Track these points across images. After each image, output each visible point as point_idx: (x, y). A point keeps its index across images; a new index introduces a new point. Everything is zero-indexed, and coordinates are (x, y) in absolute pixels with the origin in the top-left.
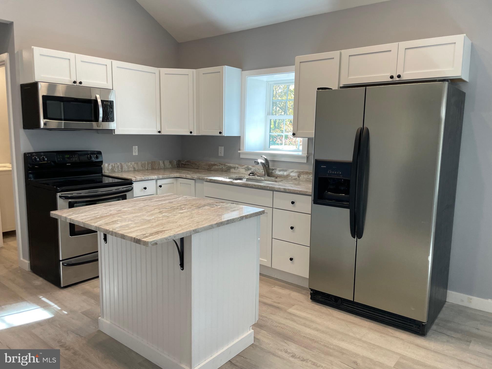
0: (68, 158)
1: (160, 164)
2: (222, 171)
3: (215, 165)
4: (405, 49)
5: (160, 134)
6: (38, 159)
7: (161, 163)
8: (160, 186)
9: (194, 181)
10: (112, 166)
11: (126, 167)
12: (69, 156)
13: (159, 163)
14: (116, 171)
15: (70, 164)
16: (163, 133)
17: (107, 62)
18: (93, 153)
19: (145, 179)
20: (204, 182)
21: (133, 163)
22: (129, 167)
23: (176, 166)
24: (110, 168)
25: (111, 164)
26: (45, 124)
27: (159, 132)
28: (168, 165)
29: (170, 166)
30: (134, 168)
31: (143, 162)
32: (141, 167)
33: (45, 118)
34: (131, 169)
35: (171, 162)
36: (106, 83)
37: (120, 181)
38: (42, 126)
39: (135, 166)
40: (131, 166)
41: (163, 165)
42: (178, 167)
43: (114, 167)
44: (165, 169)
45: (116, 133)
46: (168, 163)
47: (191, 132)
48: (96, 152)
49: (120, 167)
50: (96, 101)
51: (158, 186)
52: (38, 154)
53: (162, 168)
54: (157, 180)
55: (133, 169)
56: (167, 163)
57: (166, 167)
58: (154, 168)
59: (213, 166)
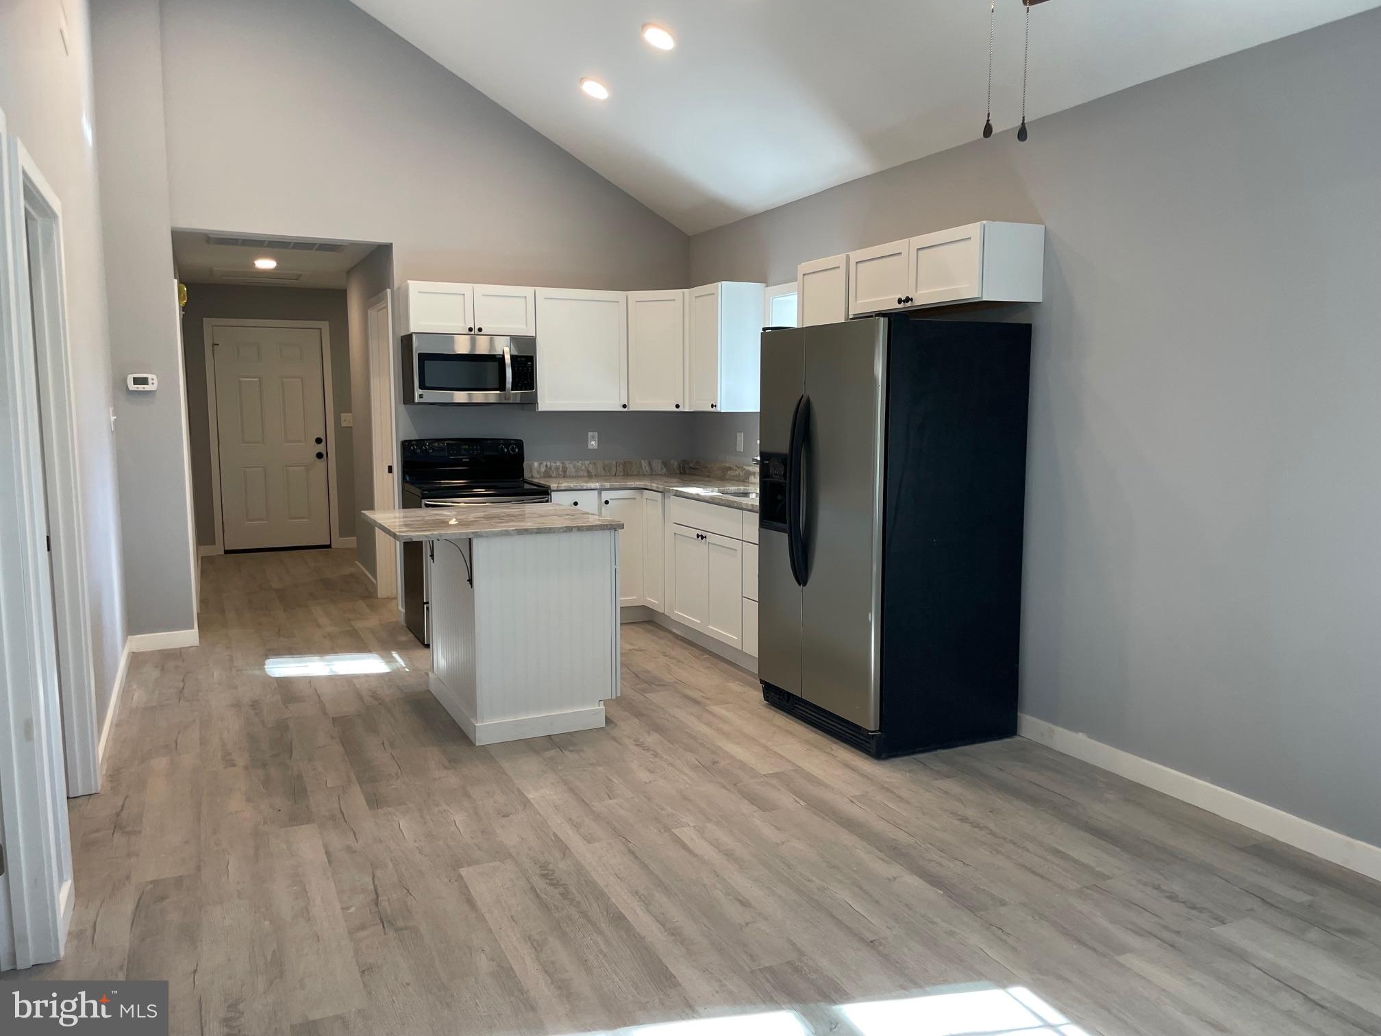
0: (465, 450)
1: (641, 466)
2: (739, 481)
3: (730, 468)
4: (916, 250)
5: (626, 409)
6: (419, 451)
7: (644, 464)
8: (607, 502)
9: (660, 494)
10: (546, 466)
11: (574, 470)
12: (467, 447)
13: (641, 463)
14: (554, 475)
15: (468, 460)
16: (632, 408)
17: (528, 291)
18: (507, 442)
19: (576, 488)
20: (672, 497)
21: (587, 463)
22: (577, 469)
23: (678, 472)
24: (543, 469)
25: (545, 463)
26: (421, 396)
27: (624, 406)
28: (660, 468)
29: (664, 470)
30: (589, 472)
31: (606, 462)
32: (603, 471)
33: (422, 386)
34: (581, 473)
35: (665, 464)
36: (525, 327)
37: (535, 487)
38: (417, 399)
39: (591, 468)
40: (584, 467)
41: (647, 468)
42: (681, 473)
43: (551, 468)
44: (652, 475)
45: (540, 410)
46: (660, 466)
47: (677, 406)
48: (513, 442)
49: (561, 469)
50: (501, 359)
51: (603, 501)
52: (420, 442)
53: (646, 473)
54: (600, 490)
55: (586, 474)
56: (658, 465)
57: (654, 473)
58: (629, 474)
59: (727, 471)
